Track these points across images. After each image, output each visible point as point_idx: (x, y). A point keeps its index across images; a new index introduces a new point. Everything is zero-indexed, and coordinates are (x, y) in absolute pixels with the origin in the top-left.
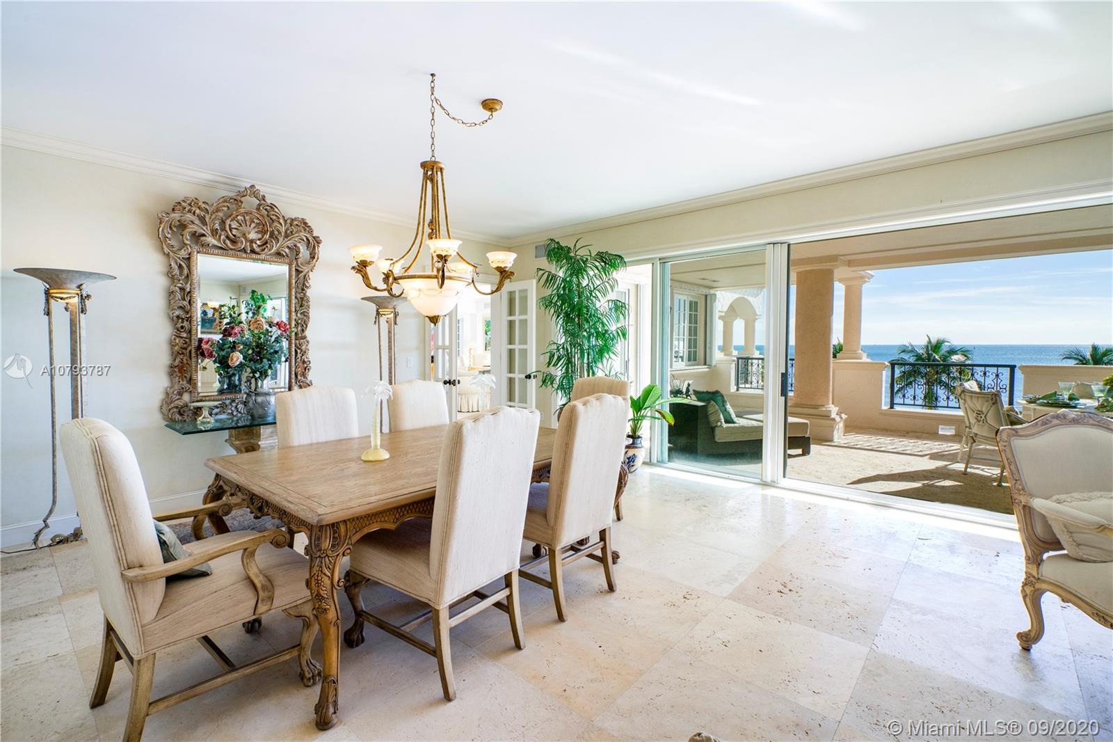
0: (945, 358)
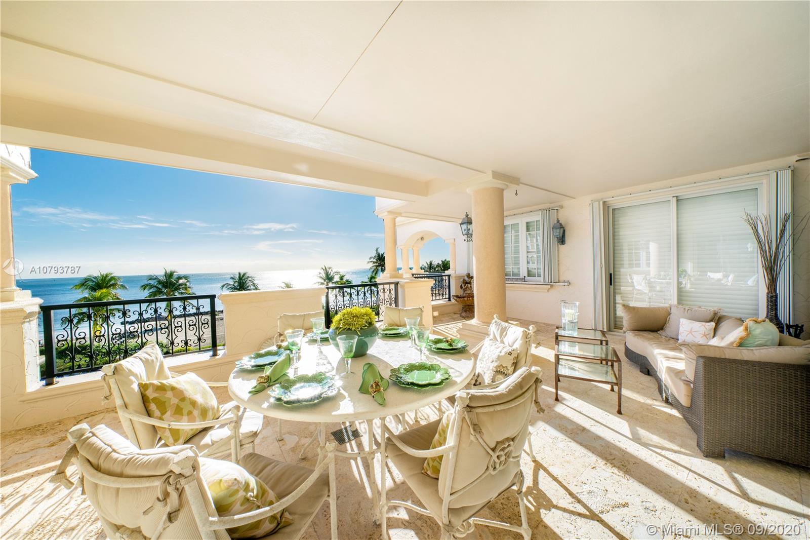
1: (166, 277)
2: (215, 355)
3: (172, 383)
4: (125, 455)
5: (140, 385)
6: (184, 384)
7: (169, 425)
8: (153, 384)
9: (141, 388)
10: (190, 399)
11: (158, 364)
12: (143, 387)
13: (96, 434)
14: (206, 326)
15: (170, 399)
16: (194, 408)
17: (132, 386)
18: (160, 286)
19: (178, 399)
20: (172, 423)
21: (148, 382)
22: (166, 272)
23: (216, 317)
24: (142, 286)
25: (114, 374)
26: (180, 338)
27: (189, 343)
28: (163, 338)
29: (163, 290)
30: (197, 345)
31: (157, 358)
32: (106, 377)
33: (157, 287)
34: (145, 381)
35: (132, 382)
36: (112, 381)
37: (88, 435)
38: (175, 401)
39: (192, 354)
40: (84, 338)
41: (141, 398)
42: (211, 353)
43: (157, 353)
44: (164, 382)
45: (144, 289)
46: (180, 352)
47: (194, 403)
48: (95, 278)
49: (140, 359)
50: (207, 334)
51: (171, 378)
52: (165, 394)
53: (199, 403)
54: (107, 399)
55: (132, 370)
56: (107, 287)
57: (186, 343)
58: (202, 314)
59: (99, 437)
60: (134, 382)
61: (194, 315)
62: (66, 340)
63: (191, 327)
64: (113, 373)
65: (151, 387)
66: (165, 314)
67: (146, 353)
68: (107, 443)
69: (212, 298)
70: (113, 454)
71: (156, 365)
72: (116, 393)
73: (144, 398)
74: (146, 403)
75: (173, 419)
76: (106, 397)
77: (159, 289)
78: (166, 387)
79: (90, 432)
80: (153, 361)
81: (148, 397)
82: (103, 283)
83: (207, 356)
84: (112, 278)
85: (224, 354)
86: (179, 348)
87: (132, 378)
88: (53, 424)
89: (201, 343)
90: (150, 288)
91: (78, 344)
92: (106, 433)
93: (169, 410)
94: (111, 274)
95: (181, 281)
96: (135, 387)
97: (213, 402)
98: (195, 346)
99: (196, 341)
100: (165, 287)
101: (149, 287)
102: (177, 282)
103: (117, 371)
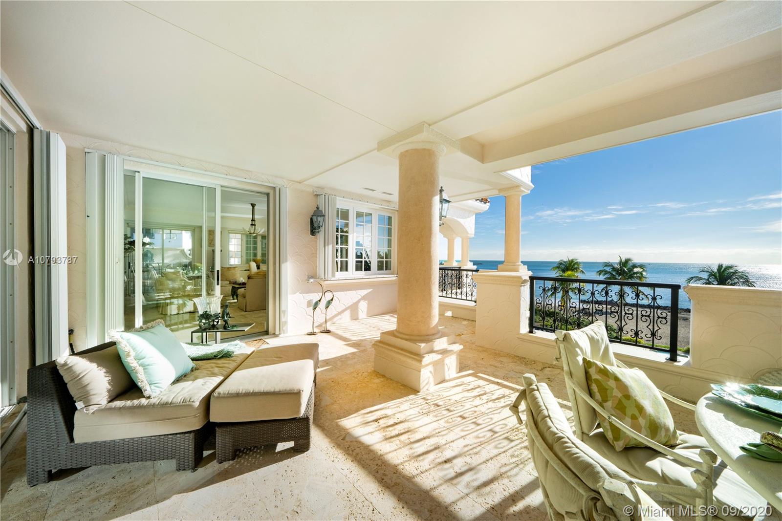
0: (631, 270)
1: (620, 264)
2: (673, 359)
3: (615, 372)
4: (557, 429)
5: (584, 360)
6: (630, 380)
7: (609, 418)
8: (596, 364)
9: (585, 363)
10: (635, 400)
11: (603, 346)
12: (587, 363)
13: (540, 390)
14: (664, 321)
15: (613, 389)
16: (641, 415)
17: (577, 358)
18: (614, 273)
19: (621, 393)
20: (613, 417)
21: (591, 360)
22: (621, 260)
23: (679, 315)
24: (598, 272)
25: (564, 341)
26: (630, 326)
27: (640, 335)
28: (612, 321)
29: (617, 276)
30: (649, 341)
31: (602, 339)
32: (558, 341)
33: (612, 274)
34: (589, 358)
35: (578, 355)
36: (562, 346)
37: (534, 387)
38: (617, 394)
39: (643, 348)
40: (551, 305)
41: (584, 373)
42: (668, 356)
43: (603, 334)
44: (608, 367)
45: (600, 274)
46: (630, 341)
47: (640, 409)
48: (565, 262)
49: (587, 334)
50: (665, 330)
51: (616, 367)
52: (609, 381)
53: (647, 411)
54: (557, 360)
55: (579, 343)
56: (572, 270)
57: (637, 334)
58: (659, 307)
59: (541, 394)
60: (580, 355)
61: (649, 306)
62: (541, 303)
63: (644, 317)
64: (562, 340)
65: (594, 366)
66: (615, 298)
67: (593, 330)
68: (546, 405)
69: (675, 289)
70: (548, 419)
71: (601, 346)
72: (564, 358)
73: (588, 375)
74: (588, 381)
75: (614, 413)
76: (557, 358)
77: (614, 275)
78: (609, 374)
79: (536, 385)
80: (598, 340)
81: (590, 375)
82: (570, 266)
83: (663, 357)
84: (577, 263)
85: (688, 364)
86: (628, 337)
87: (578, 350)
88: (531, 361)
89: (655, 339)
90: (605, 274)
91: (547, 309)
92: (547, 393)
93: (610, 400)
94: (576, 260)
95: (636, 270)
96: (580, 359)
97: (669, 421)
98: (647, 341)
99: (649, 335)
100: (619, 274)
101: (604, 272)
102: (632, 270)
103: (566, 339)
